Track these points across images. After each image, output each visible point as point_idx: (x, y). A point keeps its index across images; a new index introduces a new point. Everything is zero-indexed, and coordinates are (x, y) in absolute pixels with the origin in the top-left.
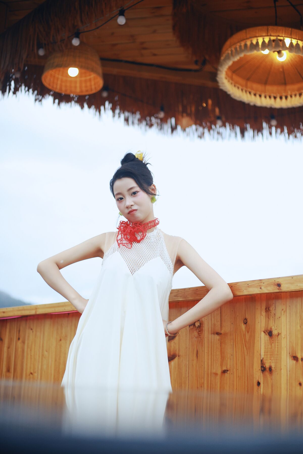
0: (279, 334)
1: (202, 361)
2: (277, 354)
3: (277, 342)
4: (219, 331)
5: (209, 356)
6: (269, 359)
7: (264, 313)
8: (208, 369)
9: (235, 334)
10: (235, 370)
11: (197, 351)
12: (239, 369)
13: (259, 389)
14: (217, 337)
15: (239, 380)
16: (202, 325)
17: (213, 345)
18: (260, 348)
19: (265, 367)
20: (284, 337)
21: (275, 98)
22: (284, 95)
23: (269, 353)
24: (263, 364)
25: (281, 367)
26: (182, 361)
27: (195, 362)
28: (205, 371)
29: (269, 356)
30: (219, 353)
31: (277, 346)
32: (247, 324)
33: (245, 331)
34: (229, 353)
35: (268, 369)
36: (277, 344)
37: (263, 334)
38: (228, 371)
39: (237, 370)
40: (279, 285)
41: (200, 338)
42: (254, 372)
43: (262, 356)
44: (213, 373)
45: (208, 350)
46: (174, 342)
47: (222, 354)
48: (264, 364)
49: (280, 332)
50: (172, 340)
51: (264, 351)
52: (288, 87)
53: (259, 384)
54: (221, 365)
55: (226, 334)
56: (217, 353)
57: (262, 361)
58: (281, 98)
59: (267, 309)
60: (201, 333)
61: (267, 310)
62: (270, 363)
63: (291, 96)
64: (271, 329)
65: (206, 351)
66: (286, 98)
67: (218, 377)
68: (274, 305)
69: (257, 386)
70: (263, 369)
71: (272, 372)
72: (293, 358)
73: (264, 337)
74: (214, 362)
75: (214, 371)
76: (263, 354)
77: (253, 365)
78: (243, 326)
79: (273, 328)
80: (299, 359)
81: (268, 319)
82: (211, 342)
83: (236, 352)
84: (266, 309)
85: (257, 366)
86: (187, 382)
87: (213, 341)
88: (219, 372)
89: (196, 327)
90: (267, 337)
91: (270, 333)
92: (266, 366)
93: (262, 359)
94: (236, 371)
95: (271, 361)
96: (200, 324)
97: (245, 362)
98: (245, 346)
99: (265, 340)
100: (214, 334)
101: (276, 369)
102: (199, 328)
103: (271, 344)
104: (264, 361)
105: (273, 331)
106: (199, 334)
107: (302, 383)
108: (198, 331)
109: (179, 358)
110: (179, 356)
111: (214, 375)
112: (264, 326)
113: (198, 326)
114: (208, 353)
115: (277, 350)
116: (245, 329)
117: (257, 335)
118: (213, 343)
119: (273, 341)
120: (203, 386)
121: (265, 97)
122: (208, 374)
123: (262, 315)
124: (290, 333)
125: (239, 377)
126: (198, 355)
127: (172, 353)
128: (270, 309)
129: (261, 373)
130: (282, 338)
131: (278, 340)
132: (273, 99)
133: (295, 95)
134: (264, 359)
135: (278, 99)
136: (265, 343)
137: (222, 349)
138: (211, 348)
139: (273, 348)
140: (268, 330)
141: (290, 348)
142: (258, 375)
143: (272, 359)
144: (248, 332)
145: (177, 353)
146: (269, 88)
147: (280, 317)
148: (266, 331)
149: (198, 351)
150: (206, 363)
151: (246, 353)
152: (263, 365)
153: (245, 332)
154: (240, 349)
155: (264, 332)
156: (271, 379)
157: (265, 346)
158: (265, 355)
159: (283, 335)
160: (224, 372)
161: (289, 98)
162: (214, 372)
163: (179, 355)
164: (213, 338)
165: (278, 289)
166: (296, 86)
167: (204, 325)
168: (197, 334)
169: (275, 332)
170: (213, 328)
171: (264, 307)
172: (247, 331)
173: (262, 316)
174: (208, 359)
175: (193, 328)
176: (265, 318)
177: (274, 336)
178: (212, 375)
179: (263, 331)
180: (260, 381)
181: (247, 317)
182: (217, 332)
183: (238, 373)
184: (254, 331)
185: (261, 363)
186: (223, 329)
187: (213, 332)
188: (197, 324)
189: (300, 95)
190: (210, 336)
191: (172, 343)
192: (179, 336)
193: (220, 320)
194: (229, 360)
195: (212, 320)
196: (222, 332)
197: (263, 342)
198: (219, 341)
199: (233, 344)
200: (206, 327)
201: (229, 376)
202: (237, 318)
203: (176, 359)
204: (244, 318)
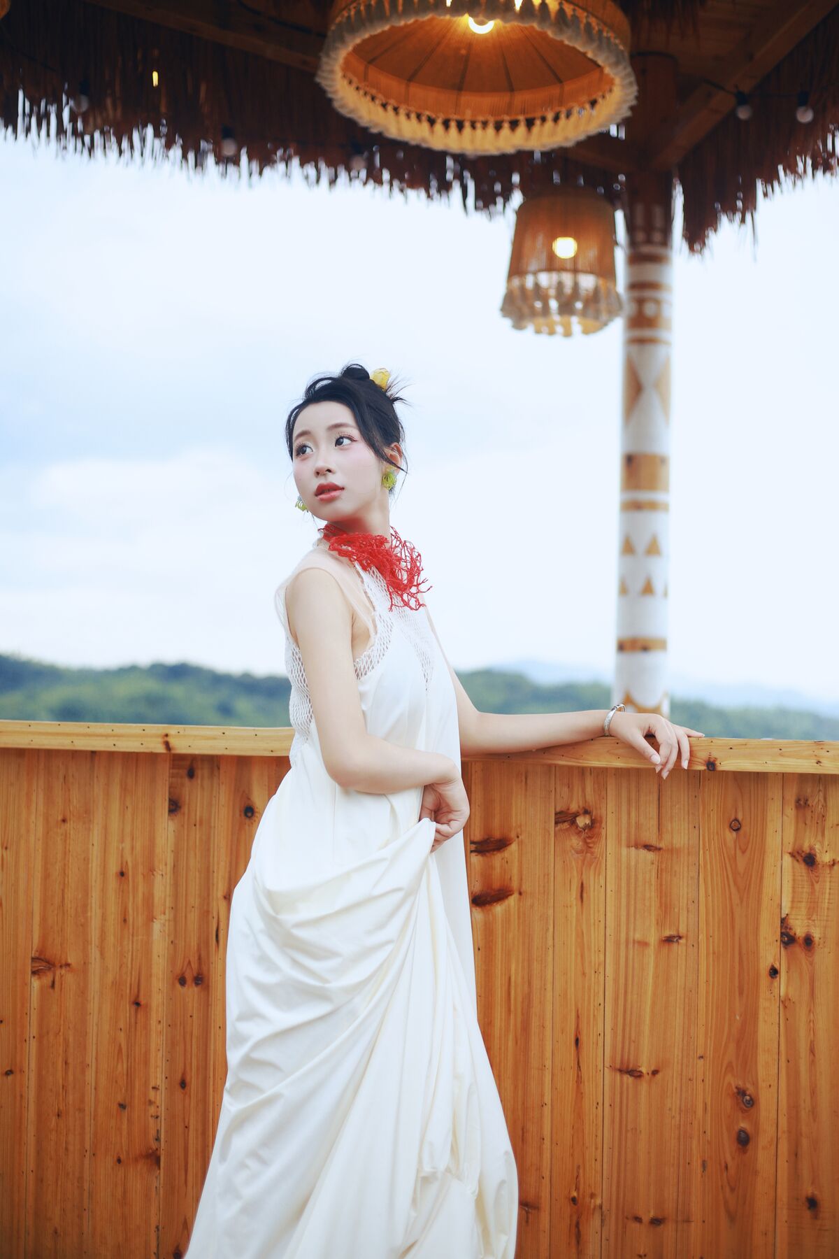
0: (833, 863)
1: (598, 910)
2: (829, 909)
3: (828, 880)
4: (653, 841)
5: (619, 899)
6: (804, 918)
7: (790, 811)
8: (618, 933)
9: (704, 853)
10: (702, 937)
11: (582, 884)
12: (716, 937)
13: (776, 984)
14: (650, 856)
15: (713, 961)
16: (597, 826)
17: (633, 873)
18: (779, 892)
19: (792, 934)
21: (432, 122)
22: (454, 117)
23: (802, 904)
24: (786, 928)
26: (532, 906)
27: (574, 910)
28: (608, 934)
29: (803, 913)
30: (653, 894)
31: (830, 889)
32: (742, 831)
33: (735, 848)
34: (685, 896)
35: (801, 941)
36: (828, 884)
37: (787, 859)
38: (680, 937)
41: (592, 853)
42: (762, 943)
43: (785, 911)
44: (634, 940)
45: (619, 887)
46: (503, 859)
47: (661, 898)
48: (790, 929)
50: (495, 853)
51: (790, 899)
52: (466, 98)
53: (774, 972)
54: (660, 923)
55: (672, 851)
56: (647, 895)
57: (783, 921)
58: (446, 124)
59: (802, 803)
60: (594, 843)
61: (800, 805)
62: (808, 926)
63: (473, 126)
64: (811, 848)
65: (611, 887)
66: (460, 126)
67: (651, 952)
68: (821, 793)
69: (769, 977)
70: (786, 939)
71: (814, 947)
73: (790, 867)
74: (638, 917)
75: (638, 936)
76: (786, 904)
77: (757, 929)
78: (730, 836)
79: (817, 847)
81: (804, 825)
82: (628, 867)
83: (707, 896)
84: (798, 801)
85: (769, 933)
86: (550, 958)
87: (633, 863)
88: (653, 939)
89: (577, 826)
90: (801, 868)
91: (810, 860)
92: (795, 934)
93: (783, 916)
94: (707, 939)
95: (810, 922)
96: (593, 821)
97: (733, 919)
98: (736, 884)
99: (793, 872)
100: (637, 847)
101: (824, 942)
102: (586, 831)
103: (812, 885)
104: (791, 922)
105: (818, 855)
106: (585, 843)
108: (583, 836)
109: (519, 900)
110: (520, 894)
111: (636, 945)
112: (792, 840)
113: (586, 827)
114: (619, 891)
115: (829, 899)
116: (735, 842)
117: (770, 860)
118: (633, 870)
119: (817, 877)
120: (601, 971)
121: (408, 116)
122: (617, 943)
123: (788, 816)
125: (714, 953)
126: (585, 895)
128: (809, 802)
129: (782, 949)
131: (830, 877)
132: (425, 125)
133: (485, 124)
134: (792, 917)
135: (439, 127)
136: (794, 880)
137: (661, 885)
138: (628, 880)
139: (817, 894)
140: (803, 852)
142: (770, 952)
143: (814, 917)
144: (744, 852)
145: (515, 885)
146: (416, 91)
147: (837, 825)
148: (798, 853)
149: (585, 885)
150: (610, 915)
151: (736, 900)
152: (788, 930)
153: (733, 852)
154: (717, 891)
155: (792, 855)
156: (811, 963)
157: (793, 887)
158: (792, 908)
160: (669, 940)
161: (467, 129)
162: (636, 939)
163: (522, 891)
164: (633, 857)
166: (488, 101)
167: (603, 825)
168: (581, 843)
169: (823, 858)
170: (633, 832)
171: (791, 797)
172: (740, 848)
173: (785, 818)
174: (619, 908)
175: (567, 830)
176: (793, 821)
177: (820, 866)
178: (631, 946)
179: (790, 853)
180: (777, 966)
181: (740, 817)
182: (649, 844)
183: (713, 945)
184: (763, 851)
185: (781, 927)
186: (667, 837)
187: (633, 843)
188: (582, 821)
189: (498, 127)
190: (624, 851)
191: (497, 859)
192: (521, 844)
193: (655, 816)
194: (685, 913)
195: (629, 814)
196: (662, 845)
197: (787, 878)
198: (655, 866)
199: (696, 877)
200: (610, 828)
201: (684, 951)
202: (709, 816)
203: (512, 901)
204: (733, 817)
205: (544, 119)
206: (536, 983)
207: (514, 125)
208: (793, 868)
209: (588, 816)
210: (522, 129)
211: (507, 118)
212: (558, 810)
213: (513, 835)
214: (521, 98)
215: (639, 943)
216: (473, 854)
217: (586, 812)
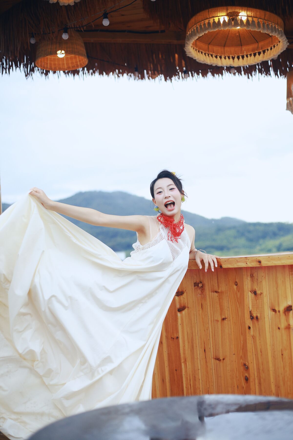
0: (261, 294)
1: (206, 312)
2: (261, 308)
3: (260, 299)
4: (217, 290)
5: (211, 308)
6: (255, 311)
7: (249, 278)
8: (211, 318)
9: (229, 293)
10: (231, 318)
13: (250, 331)
14: (216, 294)
15: (235, 325)
16: (204, 286)
17: (213, 300)
18: (248, 303)
19: (253, 316)
20: (265, 295)
21: (233, 58)
22: (240, 55)
23: (255, 306)
24: (251, 314)
25: (264, 316)
26: (191, 311)
27: (201, 312)
28: (209, 318)
29: (255, 309)
30: (218, 306)
32: (238, 285)
33: (237, 291)
34: (226, 306)
35: (255, 318)
36: (260, 300)
37: (250, 293)
38: (226, 318)
39: (233, 318)
40: (260, 262)
41: (203, 295)
42: (246, 319)
43: (251, 309)
44: (215, 320)
47: (220, 307)
48: (252, 314)
49: (262, 292)
51: (251, 305)
52: (244, 48)
53: (249, 328)
54: (221, 315)
55: (222, 292)
56: (217, 306)
57: (250, 312)
58: (238, 58)
59: (252, 275)
60: (203, 291)
62: (256, 313)
63: (247, 56)
64: (255, 289)
65: (208, 304)
66: (243, 57)
67: (219, 323)
68: (256, 272)
70: (251, 317)
71: (258, 320)
72: (273, 311)
73: (250, 295)
74: (215, 313)
75: (216, 319)
76: (250, 307)
77: (244, 314)
78: (235, 287)
79: (257, 289)
80: (277, 311)
81: (253, 282)
83: (231, 306)
84: (251, 275)
85: (247, 316)
86: (196, 327)
87: (213, 297)
88: (220, 319)
89: (199, 287)
90: (253, 295)
91: (255, 293)
93: (250, 310)
96: (203, 285)
97: (238, 312)
98: (238, 301)
99: (251, 297)
100: (213, 292)
101: (261, 318)
103: (256, 301)
104: (252, 312)
105: (257, 291)
106: (201, 292)
107: (280, 328)
108: (201, 289)
109: (188, 309)
110: (188, 308)
111: (216, 321)
112: (250, 287)
113: (201, 286)
114: (210, 305)
115: (261, 305)
116: (236, 289)
117: (245, 294)
118: (213, 299)
119: (257, 298)
120: (208, 329)
121: (225, 58)
122: (211, 321)
124: (269, 293)
125: (234, 323)
126: (203, 307)
127: (182, 305)
128: (253, 275)
129: (251, 321)
130: (264, 296)
131: (261, 298)
132: (231, 59)
133: (251, 55)
134: (252, 311)
135: (236, 59)
136: (252, 299)
137: (220, 303)
138: (212, 302)
139: (258, 303)
141: (270, 303)
142: (249, 322)
143: (258, 310)
144: (239, 292)
145: (186, 305)
146: (227, 49)
147: (261, 282)
148: (252, 291)
149: (202, 304)
150: (209, 313)
151: (238, 306)
154: (234, 304)
155: (251, 292)
156: (258, 325)
157: (252, 302)
158: (252, 308)
159: (264, 294)
160: (223, 319)
161: (245, 58)
163: (188, 306)
164: (213, 295)
165: (259, 265)
166: (251, 47)
167: (205, 286)
168: (200, 292)
169: (258, 292)
170: (212, 288)
171: (249, 274)
172: (238, 291)
173: (248, 280)
174: (211, 310)
175: (197, 288)
176: (250, 281)
177: (258, 295)
180: (250, 326)
181: (237, 281)
182: (216, 291)
183: (234, 320)
184: (243, 291)
185: (250, 314)
186: (220, 289)
187: (212, 291)
188: (200, 285)
189: (255, 55)
190: (211, 293)
191: (182, 297)
192: (187, 293)
193: (217, 282)
194: (227, 311)
195: (211, 282)
196: (219, 291)
197: (250, 299)
198: (218, 297)
199: (228, 300)
200: (207, 287)
201: (227, 322)
202: (229, 281)
203: (186, 310)
204: (235, 281)
205: (268, 50)
206: (194, 334)
207: (259, 54)
208: (251, 296)
209: (201, 284)
210: (262, 54)
211: (257, 52)
212: (194, 282)
213: (184, 290)
214: (261, 44)
215: (216, 320)
216: (176, 296)
217: (201, 282)
